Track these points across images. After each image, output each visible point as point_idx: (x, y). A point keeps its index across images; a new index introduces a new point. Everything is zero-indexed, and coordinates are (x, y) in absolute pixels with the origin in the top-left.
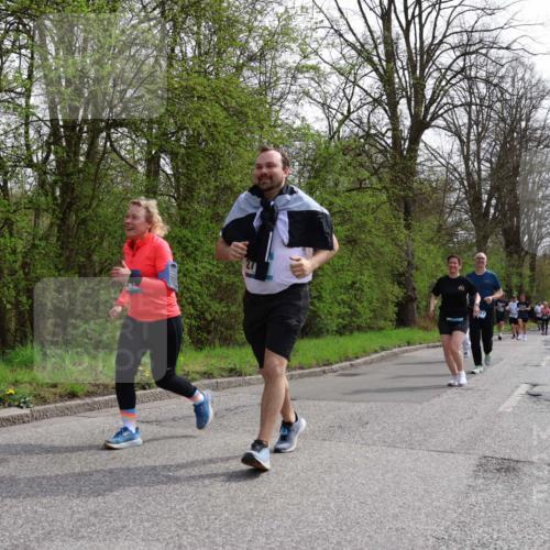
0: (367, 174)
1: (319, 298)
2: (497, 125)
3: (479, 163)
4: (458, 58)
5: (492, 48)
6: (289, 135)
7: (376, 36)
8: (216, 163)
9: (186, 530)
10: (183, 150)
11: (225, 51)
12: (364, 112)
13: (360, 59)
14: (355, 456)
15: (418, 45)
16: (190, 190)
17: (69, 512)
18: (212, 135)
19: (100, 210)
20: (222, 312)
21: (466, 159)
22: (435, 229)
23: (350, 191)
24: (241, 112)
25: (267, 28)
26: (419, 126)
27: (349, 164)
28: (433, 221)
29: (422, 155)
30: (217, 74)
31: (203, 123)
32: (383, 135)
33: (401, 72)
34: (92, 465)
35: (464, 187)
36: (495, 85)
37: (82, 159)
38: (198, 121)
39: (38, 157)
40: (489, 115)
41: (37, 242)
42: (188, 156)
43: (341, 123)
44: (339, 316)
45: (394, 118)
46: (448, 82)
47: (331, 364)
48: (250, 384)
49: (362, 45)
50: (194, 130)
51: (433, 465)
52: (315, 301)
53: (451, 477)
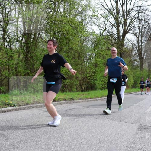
0: (110, 46)
1: (96, 79)
2: (147, 33)
3: (142, 43)
4: (137, 14)
5: (146, 11)
6: (89, 34)
7: (114, 7)
8: (69, 41)
9: (57, 142)
10: (60, 38)
11: (72, 11)
12: (110, 28)
13: (109, 14)
14: (105, 123)
15: (126, 10)
16: (61, 49)
17: (26, 136)
18: (68, 34)
19: (36, 54)
20: (69, 83)
21: (138, 42)
22: (129, 61)
23: (105, 50)
24: (76, 28)
25: (83, 4)
26: (125, 32)
27: (105, 43)
28: (128, 59)
29: (126, 41)
30: (69, 17)
31: (65, 30)
32: (115, 35)
33: (120, 17)
34: (33, 123)
35: (137, 50)
36: (147, 22)
37: (32, 40)
38: (64, 30)
39: (20, 39)
40: (145, 30)
41: (19, 62)
42: (61, 39)
43: (104, 31)
44: (101, 85)
45: (118, 30)
46: (134, 20)
47: (99, 98)
48: (76, 103)
49: (110, 10)
50: (63, 32)
51: (127, 126)
52: (95, 80)
53: (132, 130)
